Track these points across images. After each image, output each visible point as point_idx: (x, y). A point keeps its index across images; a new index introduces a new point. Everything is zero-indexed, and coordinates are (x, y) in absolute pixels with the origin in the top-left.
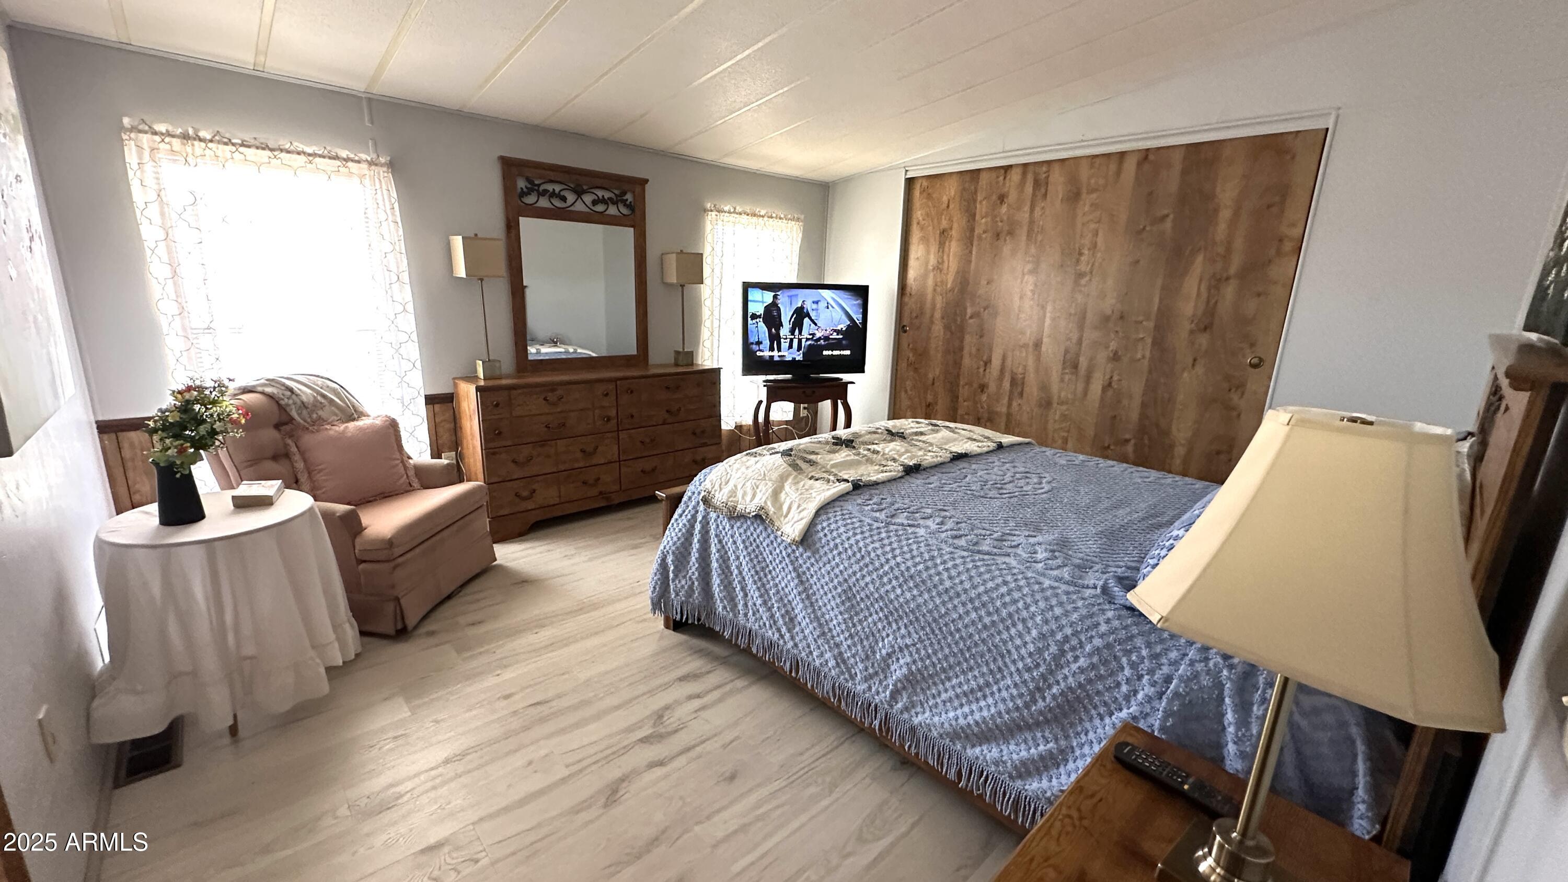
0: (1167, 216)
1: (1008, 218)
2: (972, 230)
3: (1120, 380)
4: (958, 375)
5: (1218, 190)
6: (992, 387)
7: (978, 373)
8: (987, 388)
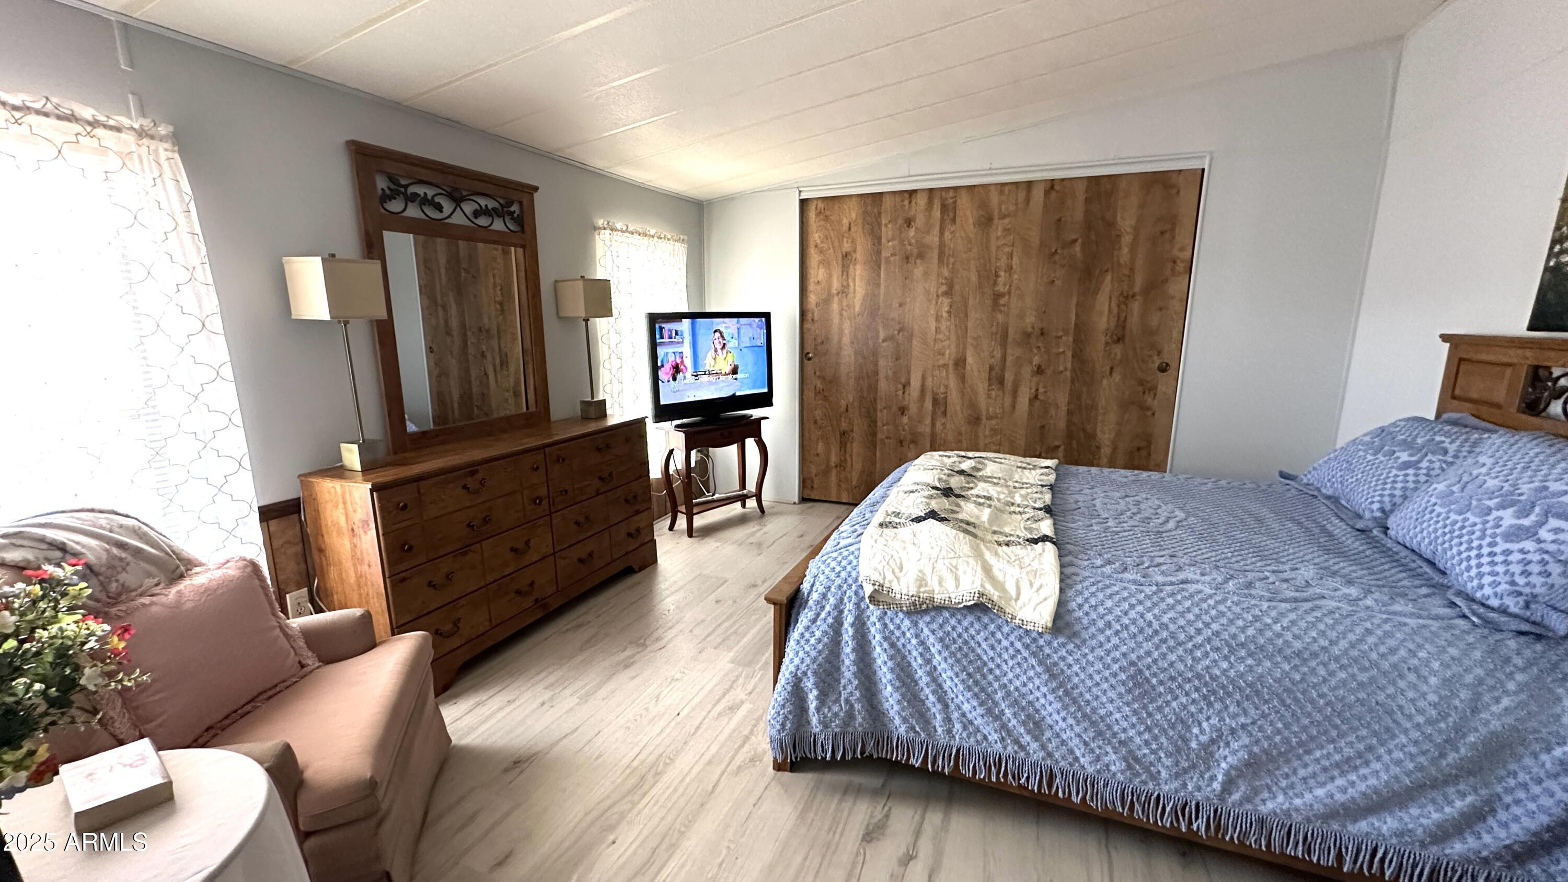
0: (1076, 240)
1: (917, 242)
2: (879, 253)
3: (1046, 392)
4: (875, 400)
5: (1119, 218)
6: (913, 409)
7: (897, 395)
8: (908, 410)
